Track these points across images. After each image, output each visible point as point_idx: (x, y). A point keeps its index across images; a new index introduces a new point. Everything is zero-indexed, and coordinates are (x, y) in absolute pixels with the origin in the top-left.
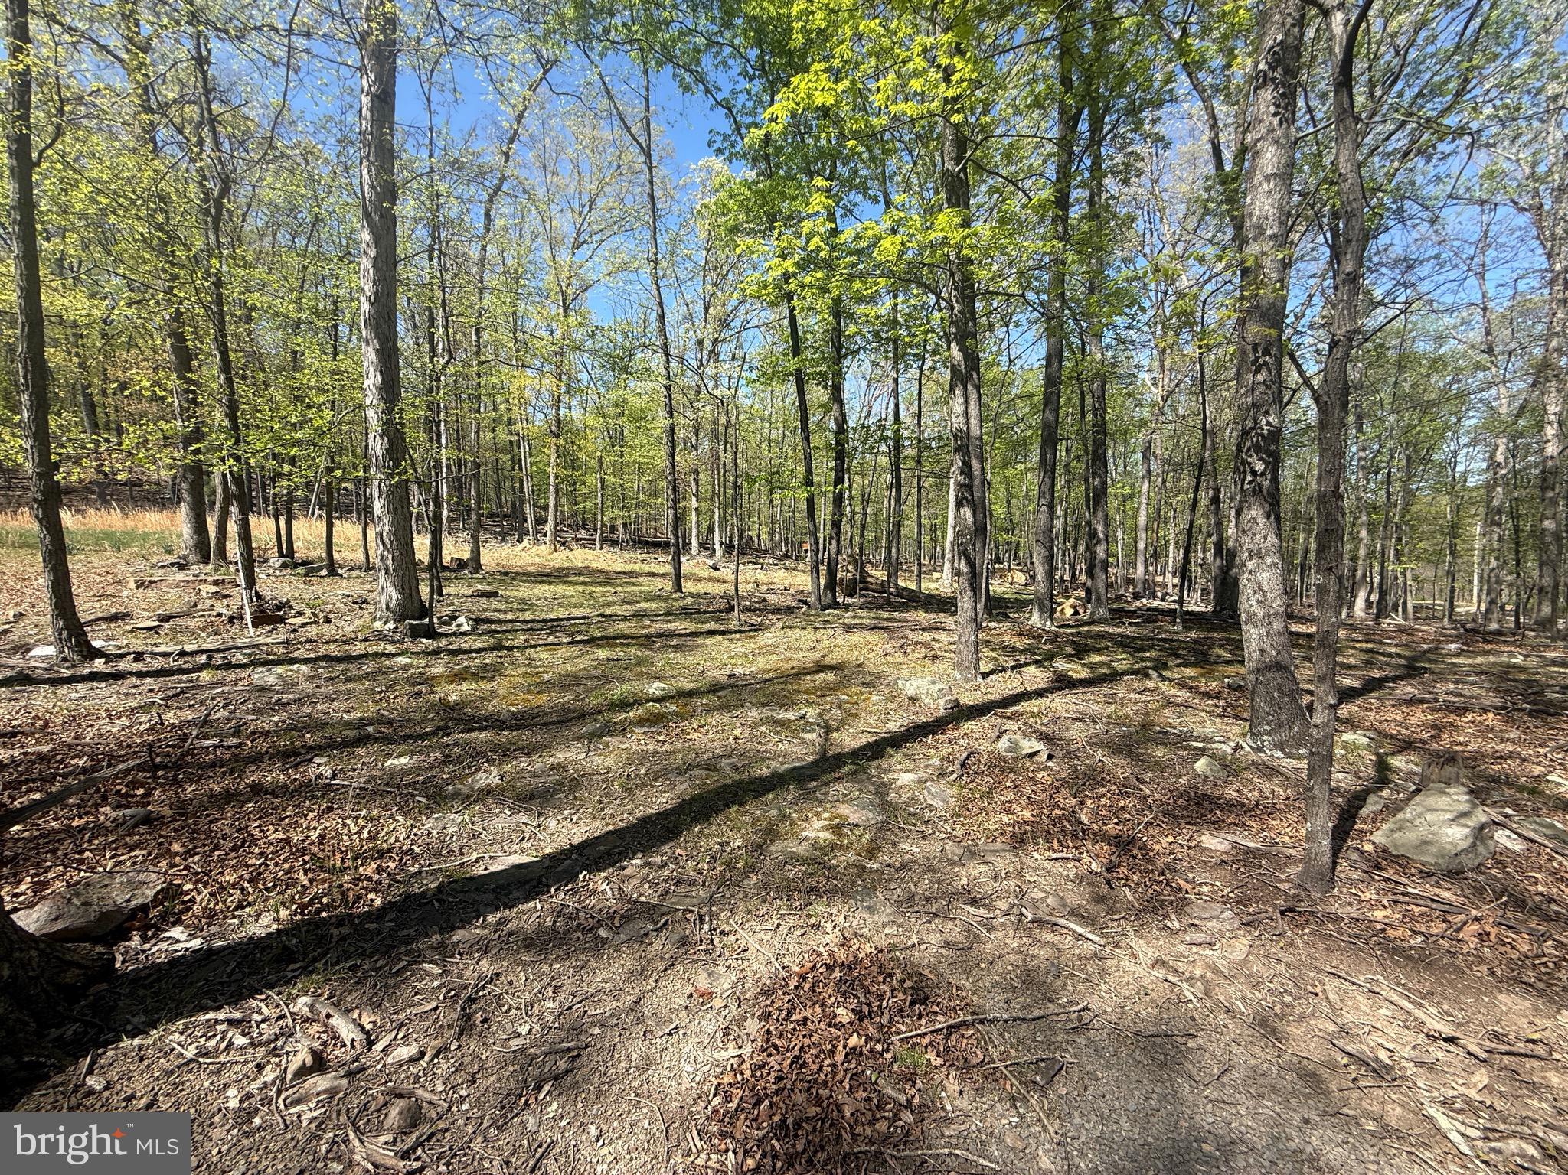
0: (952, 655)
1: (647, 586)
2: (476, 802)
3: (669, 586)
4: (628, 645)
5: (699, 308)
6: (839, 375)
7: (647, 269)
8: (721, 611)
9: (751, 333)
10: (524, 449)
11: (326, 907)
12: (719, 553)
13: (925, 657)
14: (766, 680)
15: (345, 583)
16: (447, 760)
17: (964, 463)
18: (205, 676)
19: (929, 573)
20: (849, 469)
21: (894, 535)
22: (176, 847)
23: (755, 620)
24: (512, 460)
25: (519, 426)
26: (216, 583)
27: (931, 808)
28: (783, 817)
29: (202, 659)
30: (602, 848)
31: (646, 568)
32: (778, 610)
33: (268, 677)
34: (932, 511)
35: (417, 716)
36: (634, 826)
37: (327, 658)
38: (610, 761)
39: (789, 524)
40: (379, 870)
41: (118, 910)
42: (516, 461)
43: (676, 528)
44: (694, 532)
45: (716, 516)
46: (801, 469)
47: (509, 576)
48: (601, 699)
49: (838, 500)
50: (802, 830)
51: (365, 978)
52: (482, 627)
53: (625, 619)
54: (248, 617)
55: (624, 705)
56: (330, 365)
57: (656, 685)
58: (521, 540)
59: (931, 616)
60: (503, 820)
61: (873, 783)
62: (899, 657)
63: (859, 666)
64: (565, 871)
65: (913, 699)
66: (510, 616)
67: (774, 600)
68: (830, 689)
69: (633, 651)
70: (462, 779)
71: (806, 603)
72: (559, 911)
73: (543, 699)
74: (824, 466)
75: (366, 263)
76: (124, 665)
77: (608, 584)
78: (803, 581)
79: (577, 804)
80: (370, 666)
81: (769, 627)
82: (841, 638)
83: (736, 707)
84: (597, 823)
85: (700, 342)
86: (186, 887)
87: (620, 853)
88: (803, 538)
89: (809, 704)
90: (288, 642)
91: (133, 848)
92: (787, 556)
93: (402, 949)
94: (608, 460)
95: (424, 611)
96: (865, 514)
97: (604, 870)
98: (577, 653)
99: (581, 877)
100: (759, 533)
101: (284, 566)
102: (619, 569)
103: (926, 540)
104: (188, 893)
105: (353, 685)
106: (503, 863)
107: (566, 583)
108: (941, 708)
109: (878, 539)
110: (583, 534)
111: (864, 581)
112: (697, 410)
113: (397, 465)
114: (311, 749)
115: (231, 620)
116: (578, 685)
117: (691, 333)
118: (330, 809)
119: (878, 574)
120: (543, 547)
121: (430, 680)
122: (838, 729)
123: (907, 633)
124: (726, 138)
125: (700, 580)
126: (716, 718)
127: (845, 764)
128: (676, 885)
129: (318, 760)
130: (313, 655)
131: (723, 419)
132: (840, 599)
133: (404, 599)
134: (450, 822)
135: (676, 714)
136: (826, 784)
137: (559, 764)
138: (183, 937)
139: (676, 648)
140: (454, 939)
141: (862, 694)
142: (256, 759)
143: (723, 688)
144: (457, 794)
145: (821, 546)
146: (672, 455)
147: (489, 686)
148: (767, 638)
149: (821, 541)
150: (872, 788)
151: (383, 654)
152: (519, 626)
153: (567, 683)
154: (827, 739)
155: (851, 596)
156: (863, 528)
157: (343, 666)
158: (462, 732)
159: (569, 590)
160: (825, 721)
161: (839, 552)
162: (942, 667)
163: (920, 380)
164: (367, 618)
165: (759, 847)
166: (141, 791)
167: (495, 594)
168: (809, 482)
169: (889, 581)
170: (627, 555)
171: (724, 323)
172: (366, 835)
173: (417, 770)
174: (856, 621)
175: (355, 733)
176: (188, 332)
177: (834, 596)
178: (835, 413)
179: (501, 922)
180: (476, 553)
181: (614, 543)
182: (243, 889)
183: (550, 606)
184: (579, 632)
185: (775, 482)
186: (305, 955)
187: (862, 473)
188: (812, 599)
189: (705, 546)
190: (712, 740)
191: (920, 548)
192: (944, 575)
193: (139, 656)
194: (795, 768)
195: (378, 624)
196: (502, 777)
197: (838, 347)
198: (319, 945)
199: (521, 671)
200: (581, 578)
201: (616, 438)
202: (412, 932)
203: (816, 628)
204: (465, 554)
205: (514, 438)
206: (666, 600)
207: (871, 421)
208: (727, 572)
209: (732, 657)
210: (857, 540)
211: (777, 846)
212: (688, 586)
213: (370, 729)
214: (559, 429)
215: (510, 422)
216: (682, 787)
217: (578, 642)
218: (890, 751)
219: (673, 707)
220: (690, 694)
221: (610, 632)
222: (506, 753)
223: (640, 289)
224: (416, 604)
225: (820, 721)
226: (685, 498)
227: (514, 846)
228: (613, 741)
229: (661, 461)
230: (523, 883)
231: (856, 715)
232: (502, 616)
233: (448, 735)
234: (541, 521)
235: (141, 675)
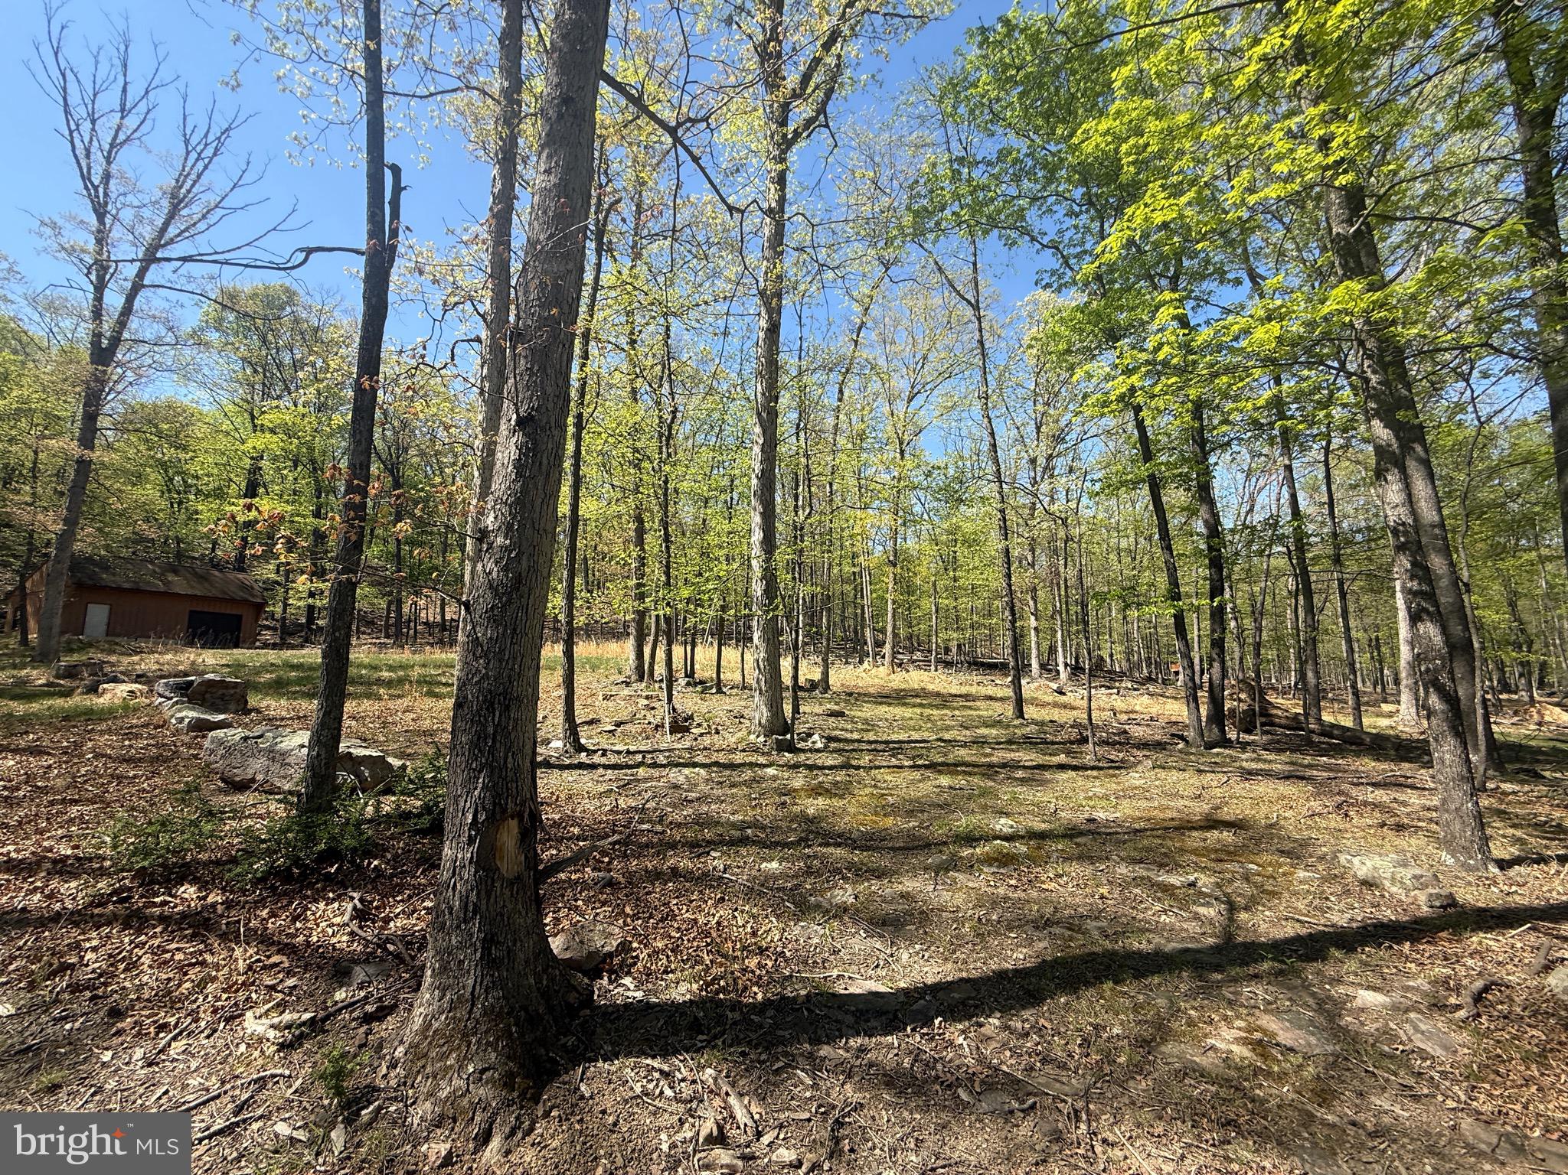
0: (1434, 827)
1: (986, 710)
2: (835, 917)
3: (1009, 710)
4: (970, 774)
5: (1031, 428)
6: (1206, 473)
7: (977, 406)
8: (1072, 743)
9: (1089, 443)
10: (866, 578)
11: (723, 990)
12: (1063, 676)
13: (1383, 825)
14: (1136, 831)
15: (728, 700)
16: (809, 872)
17: (1414, 564)
18: (641, 772)
19: (1375, 704)
20: (1229, 577)
21: (1308, 654)
22: (628, 910)
23: (1114, 755)
24: (855, 589)
25: (861, 559)
26: (647, 698)
27: (1424, 1055)
28: (1175, 1012)
29: (639, 758)
30: (956, 995)
31: (984, 691)
32: (1144, 745)
33: (678, 776)
34: (1368, 621)
35: (784, 824)
36: (989, 978)
37: (716, 764)
38: (959, 899)
39: (1150, 642)
40: (760, 966)
41: (597, 952)
42: (859, 590)
43: (1015, 649)
44: (1034, 652)
45: (1059, 634)
46: (1162, 580)
47: (854, 696)
48: (945, 830)
49: (1218, 615)
50: (1206, 1036)
51: (753, 1067)
52: (833, 745)
53: (964, 745)
54: (667, 726)
55: (970, 839)
56: (726, 527)
57: (1003, 821)
58: (861, 662)
59: (1385, 766)
60: (859, 942)
61: (1313, 995)
62: (1335, 821)
63: (1271, 826)
64: (919, 1012)
65: (1368, 884)
66: (856, 736)
67: (1137, 732)
68: (1229, 853)
69: (975, 780)
70: (822, 892)
71: (1182, 738)
72: (917, 1054)
73: (889, 822)
74: (1194, 575)
75: (757, 449)
76: (597, 759)
77: (944, 707)
78: (1176, 710)
79: (928, 939)
80: (747, 774)
81: (1134, 766)
82: (1239, 787)
83: (1100, 859)
84: (949, 966)
85: (1033, 461)
86: (635, 945)
87: (976, 1007)
88: (1171, 658)
89: (1198, 868)
90: (691, 748)
91: (604, 904)
92: (1150, 679)
93: (780, 1050)
94: (940, 584)
95: (787, 728)
96: (1260, 629)
97: (960, 1021)
98: (918, 777)
99: (937, 1022)
100: (1113, 652)
101: (688, 684)
102: (954, 691)
103: (1363, 660)
104: (635, 950)
105: (735, 790)
106: (861, 986)
107: (904, 704)
108: (1422, 904)
109: (1282, 661)
110: (918, 655)
111: (1264, 713)
112: (1031, 528)
113: (771, 604)
114: (709, 843)
115: (657, 726)
116: (922, 812)
117: (1023, 454)
118: (722, 899)
119: (1289, 705)
120: (881, 668)
121: (791, 792)
122: (1247, 909)
123: (1345, 787)
124: (1053, 273)
125: (1043, 705)
126: (1074, 868)
127: (1263, 958)
128: (1044, 1061)
129: (713, 854)
130: (708, 761)
131: (1061, 533)
132: (1232, 735)
133: (772, 716)
134: (812, 933)
135: (1028, 857)
136: (1235, 980)
137: (908, 893)
138: (632, 987)
139: (1023, 781)
140: (822, 1053)
141: (1280, 866)
142: (673, 845)
143: (1081, 834)
144: (818, 906)
145: (1197, 668)
146: (1009, 576)
147: (841, 803)
148: (1133, 778)
149: (1197, 661)
150: (1311, 1001)
151: (757, 765)
152: (864, 746)
153: (912, 808)
154: (1231, 920)
155: (1249, 732)
156: (1258, 646)
157: (728, 773)
158: (820, 845)
159: (908, 712)
160: (1226, 895)
161: (1224, 675)
162: (1413, 843)
163: (1326, 463)
164: (744, 732)
165: (1146, 1045)
166: (606, 860)
167: (841, 714)
168: (1174, 595)
169: (1306, 715)
170: (962, 677)
171: (1059, 439)
172: (749, 930)
173: (786, 877)
174: (1261, 766)
175: (737, 834)
176: (646, 516)
177: (1223, 732)
178: (1204, 512)
179: (862, 1050)
180: (826, 675)
181: (948, 664)
182: (668, 957)
183: (890, 726)
184: (920, 756)
185: (1130, 597)
186: (709, 1030)
187: (1249, 576)
188: (1190, 734)
189: (1048, 668)
190: (1072, 895)
191: (1354, 671)
192: (1403, 707)
193: (604, 753)
194: (1187, 950)
195: (752, 737)
196: (856, 897)
197: (1202, 442)
198: (718, 1024)
199: (868, 790)
200: (918, 700)
201: (950, 563)
202: (786, 1034)
203: (1200, 771)
204: (817, 676)
205: (856, 570)
206: (1008, 727)
207: (1258, 518)
208: (1076, 696)
209: (1090, 798)
210: (1249, 660)
211: (1170, 1048)
212: (1030, 712)
213: (749, 831)
214: (897, 559)
215: (854, 556)
216: (1042, 945)
217: (919, 766)
218: (1338, 954)
219: (1024, 849)
220: (1042, 836)
221: (951, 759)
222: (860, 873)
223: (972, 423)
224: (781, 721)
225: (1218, 893)
226: (1022, 618)
227: (870, 972)
228: (961, 877)
229: (998, 583)
230: (880, 1013)
231: (1273, 894)
232: (848, 736)
233: (809, 846)
234: (879, 644)
235: (606, 767)
